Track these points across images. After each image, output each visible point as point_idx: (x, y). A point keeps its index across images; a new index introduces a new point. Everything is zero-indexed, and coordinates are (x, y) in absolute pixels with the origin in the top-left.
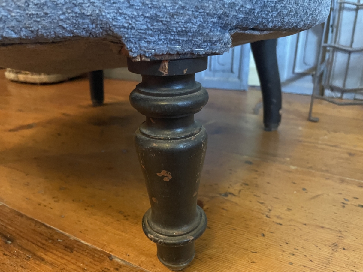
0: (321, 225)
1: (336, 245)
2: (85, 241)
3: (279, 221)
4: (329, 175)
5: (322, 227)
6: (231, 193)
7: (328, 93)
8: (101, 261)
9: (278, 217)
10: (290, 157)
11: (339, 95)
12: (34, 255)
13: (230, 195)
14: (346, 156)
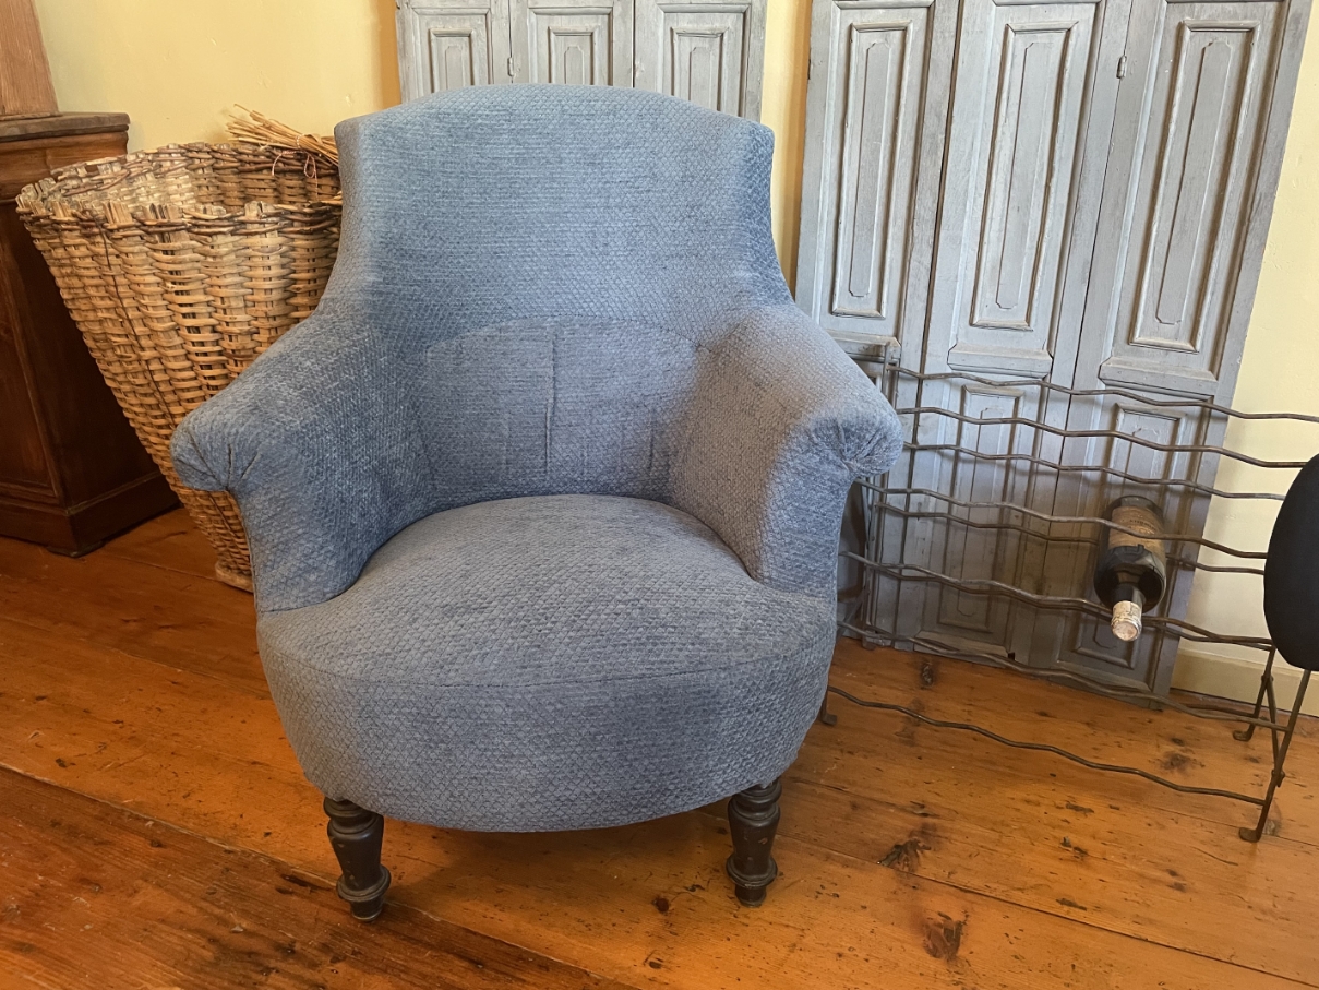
0: (786, 923)
1: (795, 945)
4: (816, 847)
5: (787, 926)
6: (698, 886)
8: (580, 977)
12: (513, 977)
13: (697, 890)
14: (848, 809)
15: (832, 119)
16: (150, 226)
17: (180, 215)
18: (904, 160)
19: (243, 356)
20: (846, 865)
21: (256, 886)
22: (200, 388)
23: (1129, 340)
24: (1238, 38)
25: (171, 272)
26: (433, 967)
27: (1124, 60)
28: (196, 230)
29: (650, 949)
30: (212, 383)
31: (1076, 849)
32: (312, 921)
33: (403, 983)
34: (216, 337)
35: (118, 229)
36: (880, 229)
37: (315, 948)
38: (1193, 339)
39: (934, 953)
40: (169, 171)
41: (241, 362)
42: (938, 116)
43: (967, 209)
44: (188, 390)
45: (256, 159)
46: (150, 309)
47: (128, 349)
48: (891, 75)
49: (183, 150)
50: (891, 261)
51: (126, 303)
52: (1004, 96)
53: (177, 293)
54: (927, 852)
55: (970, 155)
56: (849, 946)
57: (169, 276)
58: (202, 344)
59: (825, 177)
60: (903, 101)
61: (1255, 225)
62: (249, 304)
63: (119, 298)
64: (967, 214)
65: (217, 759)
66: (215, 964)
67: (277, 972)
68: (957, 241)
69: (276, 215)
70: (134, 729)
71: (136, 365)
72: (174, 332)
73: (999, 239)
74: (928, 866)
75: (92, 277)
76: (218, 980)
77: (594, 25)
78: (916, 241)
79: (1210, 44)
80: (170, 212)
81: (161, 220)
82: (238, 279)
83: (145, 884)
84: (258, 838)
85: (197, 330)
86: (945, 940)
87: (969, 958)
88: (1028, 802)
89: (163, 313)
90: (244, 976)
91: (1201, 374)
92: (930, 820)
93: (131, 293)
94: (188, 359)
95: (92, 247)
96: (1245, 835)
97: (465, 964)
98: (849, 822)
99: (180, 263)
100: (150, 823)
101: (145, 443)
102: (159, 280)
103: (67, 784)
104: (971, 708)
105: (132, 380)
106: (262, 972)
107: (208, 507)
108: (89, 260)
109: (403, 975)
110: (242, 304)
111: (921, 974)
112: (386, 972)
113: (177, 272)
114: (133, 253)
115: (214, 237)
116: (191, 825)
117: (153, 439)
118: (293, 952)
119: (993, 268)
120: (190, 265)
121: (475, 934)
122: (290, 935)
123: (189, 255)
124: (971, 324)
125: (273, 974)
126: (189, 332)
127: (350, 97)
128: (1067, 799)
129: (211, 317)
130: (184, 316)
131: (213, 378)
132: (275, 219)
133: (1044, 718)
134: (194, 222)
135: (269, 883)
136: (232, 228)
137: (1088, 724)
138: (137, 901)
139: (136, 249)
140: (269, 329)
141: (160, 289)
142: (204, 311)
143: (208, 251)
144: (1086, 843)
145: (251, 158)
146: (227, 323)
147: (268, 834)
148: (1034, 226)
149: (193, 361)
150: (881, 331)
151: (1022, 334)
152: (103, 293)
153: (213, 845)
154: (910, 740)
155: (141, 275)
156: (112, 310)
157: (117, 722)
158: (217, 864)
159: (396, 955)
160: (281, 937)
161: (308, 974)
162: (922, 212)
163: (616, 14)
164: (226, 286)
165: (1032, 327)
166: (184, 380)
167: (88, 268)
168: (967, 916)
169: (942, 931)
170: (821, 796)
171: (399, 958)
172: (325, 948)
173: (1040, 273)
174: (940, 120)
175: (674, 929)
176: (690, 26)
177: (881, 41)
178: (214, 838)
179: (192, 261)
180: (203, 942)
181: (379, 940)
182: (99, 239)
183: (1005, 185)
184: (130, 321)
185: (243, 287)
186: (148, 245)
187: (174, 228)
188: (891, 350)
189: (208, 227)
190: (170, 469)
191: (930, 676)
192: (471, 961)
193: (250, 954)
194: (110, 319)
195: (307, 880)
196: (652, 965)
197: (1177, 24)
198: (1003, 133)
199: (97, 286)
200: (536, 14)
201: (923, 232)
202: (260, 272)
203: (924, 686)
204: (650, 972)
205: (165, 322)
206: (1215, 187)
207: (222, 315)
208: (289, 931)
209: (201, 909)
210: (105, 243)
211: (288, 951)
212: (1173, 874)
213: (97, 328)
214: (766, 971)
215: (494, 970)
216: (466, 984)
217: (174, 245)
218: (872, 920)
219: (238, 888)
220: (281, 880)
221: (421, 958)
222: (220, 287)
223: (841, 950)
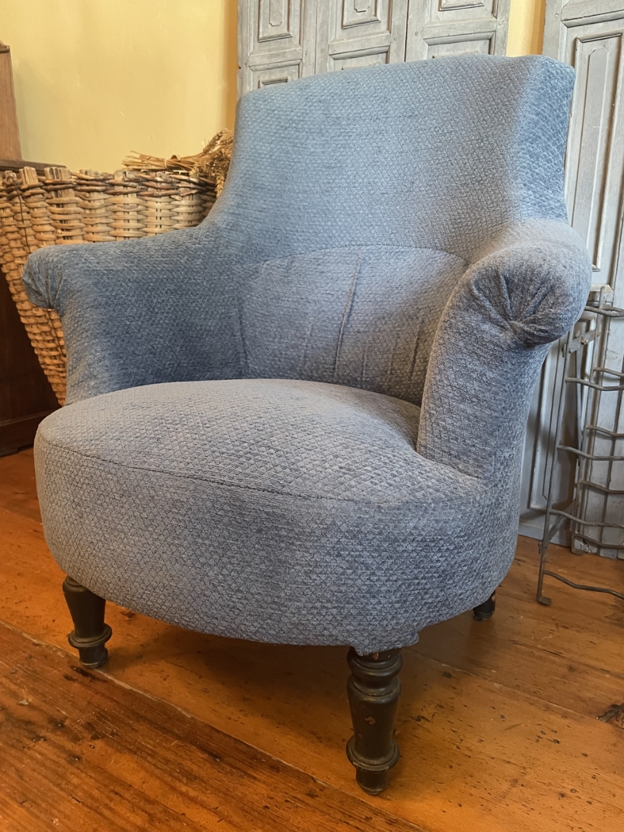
0: (508, 760)
1: (516, 781)
2: (287, 762)
3: (467, 753)
4: (536, 698)
5: (509, 762)
6: (423, 717)
7: (578, 544)
8: (308, 782)
9: (468, 749)
10: (497, 668)
12: (246, 773)
13: (422, 720)
14: (565, 671)
16: (49, 185)
17: (69, 177)
20: (565, 716)
21: (49, 672)
25: (61, 221)
26: (176, 754)
28: (79, 188)
32: (85, 703)
33: (147, 764)
35: (28, 189)
37: (82, 725)
50: (607, 222)
53: (65, 238)
56: (571, 787)
57: (60, 224)
60: (619, 92)
63: (28, 246)
67: (45, 740)
69: (136, 181)
75: (13, 232)
77: (375, 62)
80: (63, 174)
81: (56, 179)
82: (105, 228)
90: (18, 740)
93: (36, 241)
95: (13, 208)
97: (205, 756)
98: (566, 681)
99: (67, 214)
102: (53, 229)
105: (35, 312)
106: (32, 739)
108: (11, 219)
109: (149, 758)
112: (135, 753)
113: (65, 221)
114: (37, 208)
115: (92, 194)
116: (14, 623)
118: (63, 726)
120: (73, 216)
121: (218, 732)
122: (64, 713)
123: (73, 208)
125: (41, 742)
132: (135, 184)
134: (78, 181)
135: (59, 671)
136: (104, 188)
139: (39, 204)
143: (87, 205)
150: (596, 281)
152: (19, 245)
153: (25, 638)
155: (41, 225)
158: (24, 652)
159: (147, 740)
160: (57, 713)
161: (69, 745)
163: (392, 51)
164: (98, 233)
167: (11, 226)
170: (540, 658)
171: (149, 743)
172: (89, 726)
176: (448, 53)
177: (601, 47)
178: (29, 634)
179: (75, 213)
181: (136, 726)
182: (17, 200)
185: (110, 235)
186: (47, 201)
187: (64, 186)
188: (604, 295)
189: (88, 185)
190: (58, 384)
192: (210, 754)
193: (28, 723)
199: (15, 240)
200: (335, 59)
202: (121, 224)
208: (63, 709)
210: (20, 203)
211: (58, 725)
213: (15, 275)
214: (488, 801)
215: (230, 765)
216: (202, 773)
217: (64, 199)
218: (593, 766)
219: (34, 672)
220: (70, 669)
221: (167, 746)
222: (93, 233)
223: (564, 791)
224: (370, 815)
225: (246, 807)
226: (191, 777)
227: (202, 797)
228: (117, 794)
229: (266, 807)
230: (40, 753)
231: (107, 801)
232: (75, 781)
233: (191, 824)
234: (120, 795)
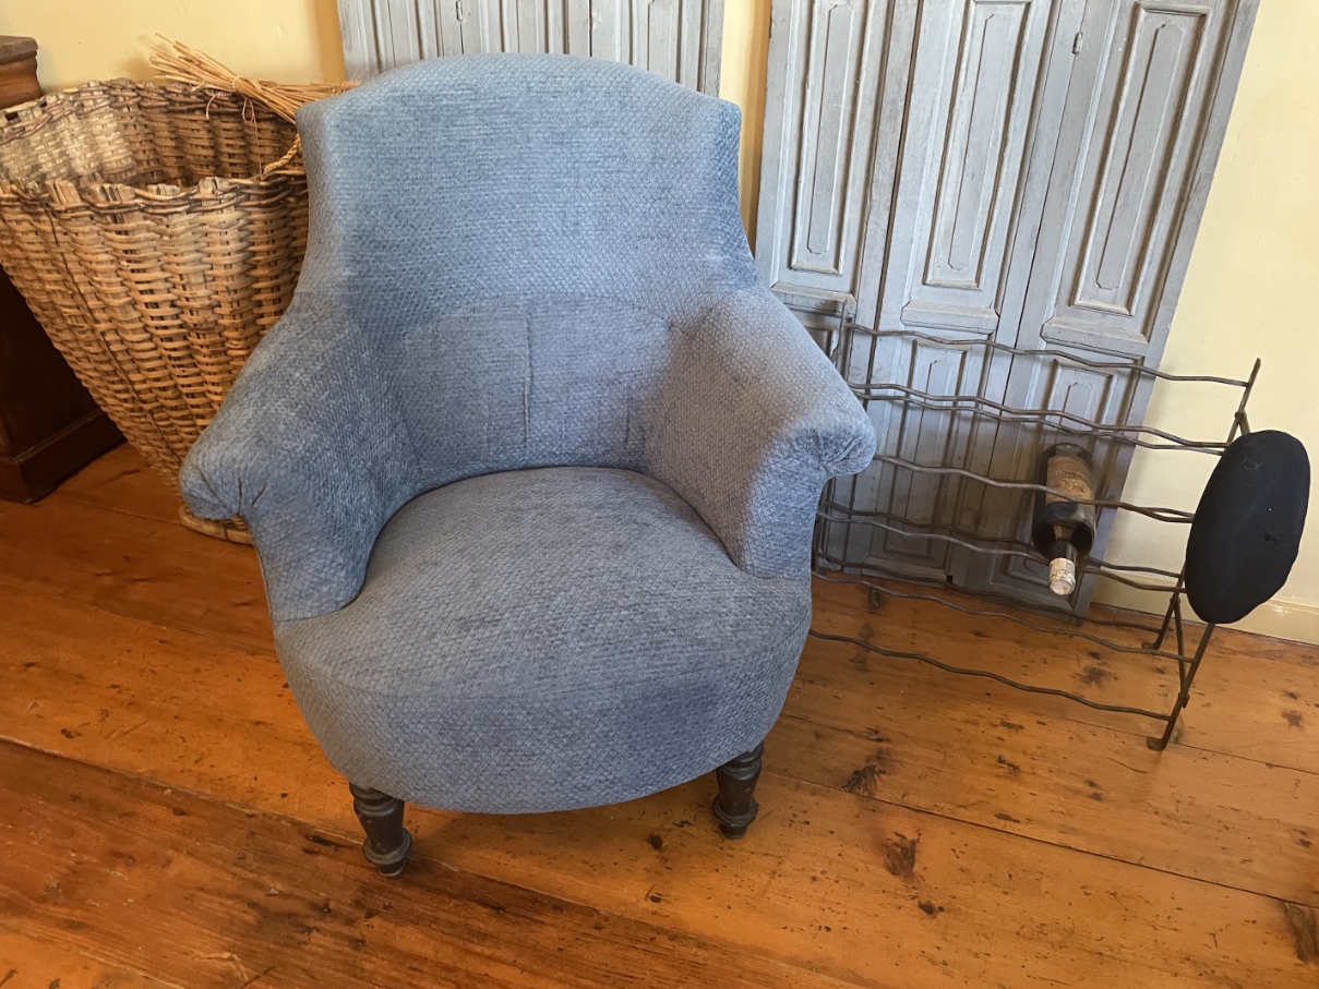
0: (766, 852)
1: (774, 872)
2: (567, 898)
4: (786, 778)
5: (767, 854)
6: (686, 822)
8: (591, 916)
11: (839, 568)
12: (532, 919)
13: (686, 825)
14: (812, 738)
15: (793, 80)
16: (102, 208)
17: (133, 197)
18: (863, 124)
19: (206, 330)
20: (813, 794)
21: (283, 849)
22: (160, 358)
23: (1071, 302)
24: (1191, 22)
25: (126, 252)
26: (459, 915)
27: (1080, 36)
28: (151, 210)
29: (650, 885)
30: (174, 354)
31: (1010, 765)
32: (341, 879)
33: (434, 932)
34: (176, 311)
35: (66, 210)
36: (839, 189)
37: (349, 904)
38: (1129, 304)
39: (893, 871)
40: (92, 110)
41: (204, 335)
42: (899, 83)
43: (924, 174)
44: (148, 360)
45: (187, 99)
46: (104, 285)
47: (80, 319)
48: (853, 37)
49: (105, 88)
50: (849, 222)
51: (77, 278)
52: (964, 65)
53: (133, 271)
54: (882, 776)
55: (929, 123)
56: (821, 869)
57: (124, 254)
58: (162, 318)
59: (785, 137)
60: (864, 66)
61: (1194, 203)
62: (208, 279)
63: (69, 273)
64: (924, 180)
65: (220, 720)
66: (259, 927)
67: (318, 930)
68: (913, 206)
70: (132, 693)
71: (89, 334)
72: (130, 307)
73: (953, 204)
74: (885, 789)
75: (37, 252)
76: (264, 943)
78: (874, 204)
79: (1164, 26)
80: (122, 194)
81: (112, 202)
82: (198, 255)
83: (176, 854)
84: (276, 800)
85: (156, 305)
86: (902, 859)
87: (924, 873)
88: (967, 722)
89: (118, 289)
90: (289, 937)
91: (1134, 336)
92: (883, 745)
93: (83, 270)
94: (147, 332)
95: (37, 224)
96: (1152, 744)
97: (487, 910)
98: (814, 751)
99: (135, 242)
100: (168, 791)
101: (100, 403)
102: (112, 258)
103: (79, 756)
104: (914, 631)
105: (85, 347)
106: (303, 932)
107: (172, 463)
108: (32, 236)
109: (433, 926)
110: (201, 280)
111: (884, 892)
112: (418, 923)
113: (132, 252)
114: (83, 233)
115: (170, 217)
116: (208, 791)
117: (110, 401)
118: (329, 911)
119: (947, 231)
120: (145, 244)
121: (492, 881)
122: (323, 894)
123: (143, 235)
124: (924, 284)
125: (314, 933)
126: (147, 307)
127: (282, 27)
128: (1002, 717)
129: (169, 292)
130: (142, 292)
131: (175, 350)
132: (231, 195)
133: (981, 638)
134: (147, 202)
135: (295, 845)
136: (187, 207)
137: (1018, 642)
138: (172, 872)
139: (87, 229)
140: (231, 303)
141: (113, 267)
142: (162, 287)
143: (164, 230)
144: (1018, 759)
145: (181, 98)
146: (187, 299)
147: (284, 795)
148: (986, 194)
149: (152, 334)
150: (837, 287)
151: (971, 293)
152: (50, 267)
153: (233, 810)
154: (862, 666)
155: (94, 254)
156: (62, 283)
157: (114, 687)
158: (241, 829)
159: (424, 906)
160: (316, 896)
161: (346, 930)
162: (881, 177)
164: (184, 264)
165: (981, 286)
166: (143, 351)
167: (32, 243)
168: (920, 834)
169: (899, 850)
170: (788, 727)
171: (426, 909)
172: (358, 904)
173: (990, 237)
174: (900, 87)
175: (669, 864)
177: (844, 2)
178: (233, 803)
179: (147, 240)
180: (244, 907)
181: (407, 893)
182: (44, 218)
183: (961, 152)
184: (82, 296)
185: (201, 263)
186: (98, 225)
187: (127, 210)
188: (847, 306)
189: (164, 207)
191: (878, 601)
192: (492, 907)
193: (290, 915)
194: (60, 291)
195: (329, 839)
196: (655, 900)
197: (1132, 3)
198: (961, 102)
199: (43, 260)
201: (881, 196)
202: (218, 248)
203: (873, 610)
204: (654, 906)
205: (120, 298)
206: (1158, 165)
207: (181, 291)
208: (322, 890)
209: (235, 875)
210: (51, 222)
211: (324, 910)
212: (1092, 784)
213: (44, 299)
214: (752, 898)
215: (515, 914)
216: (491, 930)
217: (127, 225)
218: (839, 843)
219: (266, 851)
220: (305, 840)
221: (447, 908)
222: (178, 264)
223: (813, 874)
224: (654, 935)
225: (542, 954)
226: (483, 937)
227: (499, 953)
228: (415, 969)
229: (560, 949)
230: (319, 946)
231: (409, 979)
232: (368, 966)
233: (495, 982)
234: (420, 971)
